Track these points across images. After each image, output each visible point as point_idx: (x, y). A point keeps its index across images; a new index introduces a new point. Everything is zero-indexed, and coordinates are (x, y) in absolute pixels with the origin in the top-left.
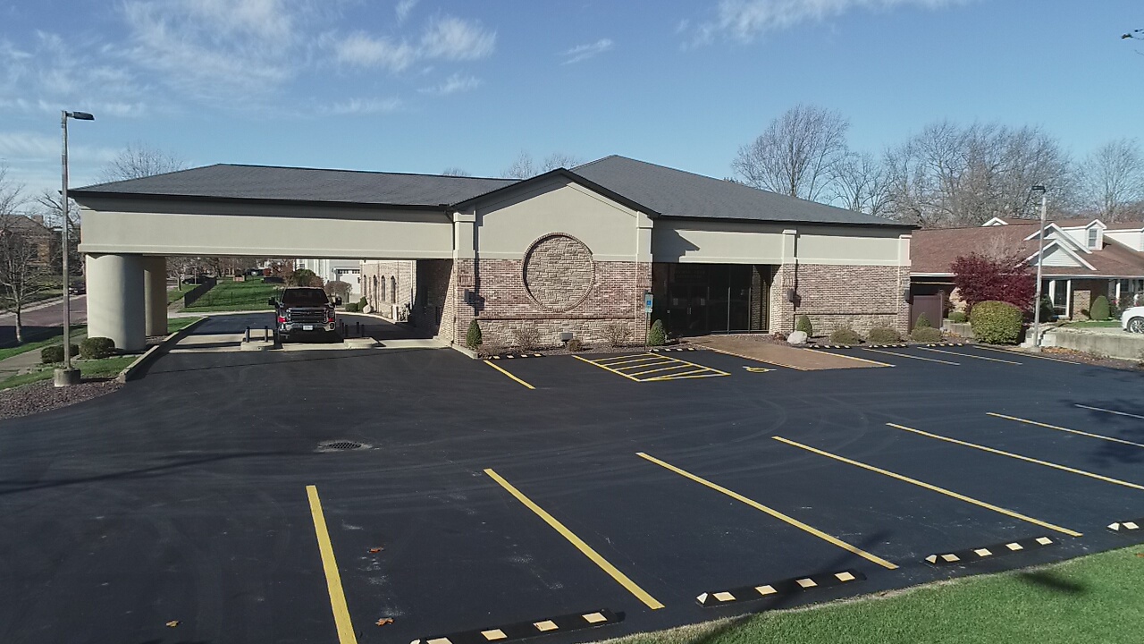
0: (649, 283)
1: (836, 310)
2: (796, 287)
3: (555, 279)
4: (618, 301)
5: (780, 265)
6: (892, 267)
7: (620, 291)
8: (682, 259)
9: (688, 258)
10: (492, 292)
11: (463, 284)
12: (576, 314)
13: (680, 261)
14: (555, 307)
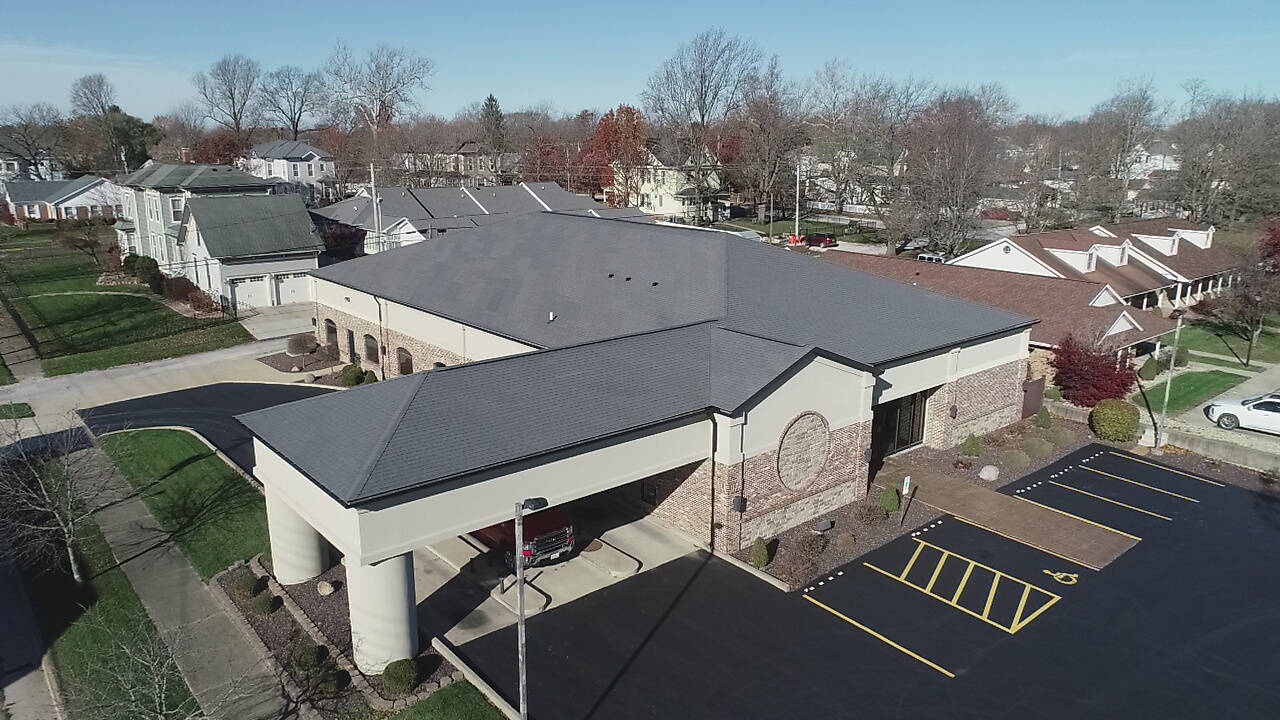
0: (870, 440)
1: (978, 413)
2: (956, 401)
3: (799, 460)
4: (844, 466)
5: (945, 384)
6: (1017, 361)
7: (848, 455)
9: (885, 397)
10: (753, 490)
11: (733, 491)
12: (815, 488)
14: (799, 486)
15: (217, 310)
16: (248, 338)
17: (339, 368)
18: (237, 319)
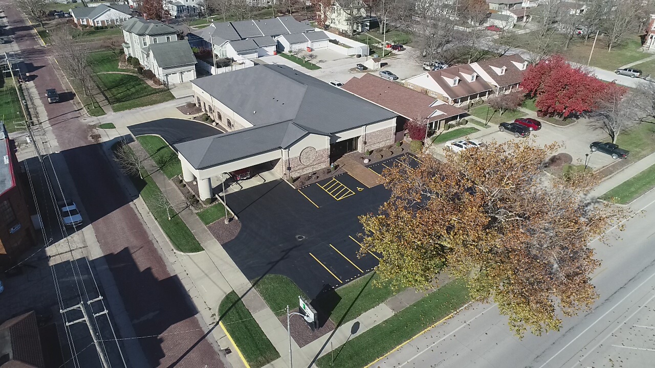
1: (376, 142)
2: (365, 140)
3: (307, 158)
4: (322, 159)
5: (361, 136)
6: (390, 127)
7: (323, 156)
8: (337, 142)
9: (339, 140)
10: (292, 165)
11: (286, 166)
12: (312, 164)
14: (307, 164)
15: (162, 84)
16: (173, 98)
17: (201, 114)
18: (169, 89)
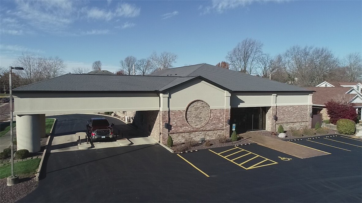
0: (229, 116)
1: (289, 121)
2: (276, 114)
3: (197, 117)
4: (218, 124)
5: (271, 107)
6: (306, 105)
7: (219, 120)
8: (239, 106)
9: (241, 105)
10: (174, 123)
11: (164, 120)
12: (204, 129)
13: (238, 107)
14: (197, 127)
